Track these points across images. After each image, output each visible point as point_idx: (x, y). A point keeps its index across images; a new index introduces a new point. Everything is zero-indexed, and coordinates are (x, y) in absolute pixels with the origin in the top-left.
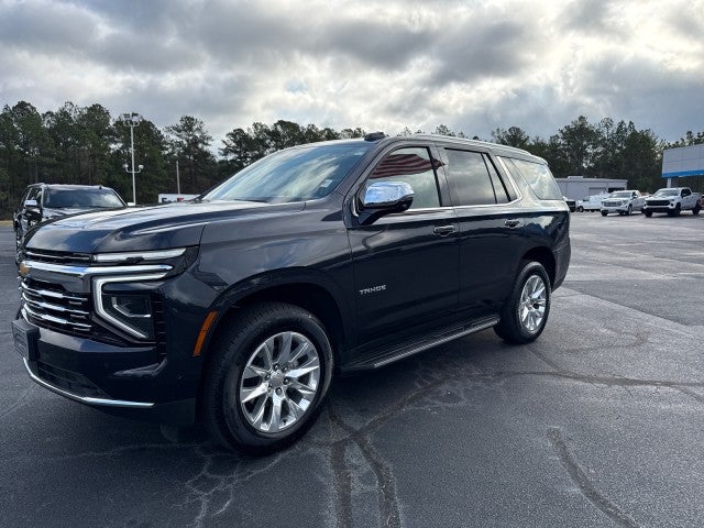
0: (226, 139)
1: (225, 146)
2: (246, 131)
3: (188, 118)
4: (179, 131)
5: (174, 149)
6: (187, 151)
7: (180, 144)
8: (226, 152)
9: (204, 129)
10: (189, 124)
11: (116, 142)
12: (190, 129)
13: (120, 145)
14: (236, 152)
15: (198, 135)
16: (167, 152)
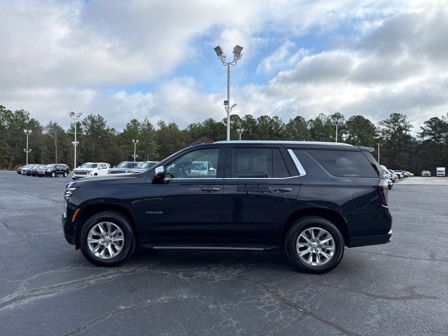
0: (423, 126)
1: (422, 131)
2: (440, 118)
3: (396, 114)
4: (388, 123)
5: (383, 134)
6: (394, 136)
7: (388, 132)
8: (423, 135)
9: (407, 120)
10: (396, 118)
11: (346, 134)
12: (396, 121)
13: (348, 135)
14: (431, 134)
15: (402, 125)
16: (378, 137)
